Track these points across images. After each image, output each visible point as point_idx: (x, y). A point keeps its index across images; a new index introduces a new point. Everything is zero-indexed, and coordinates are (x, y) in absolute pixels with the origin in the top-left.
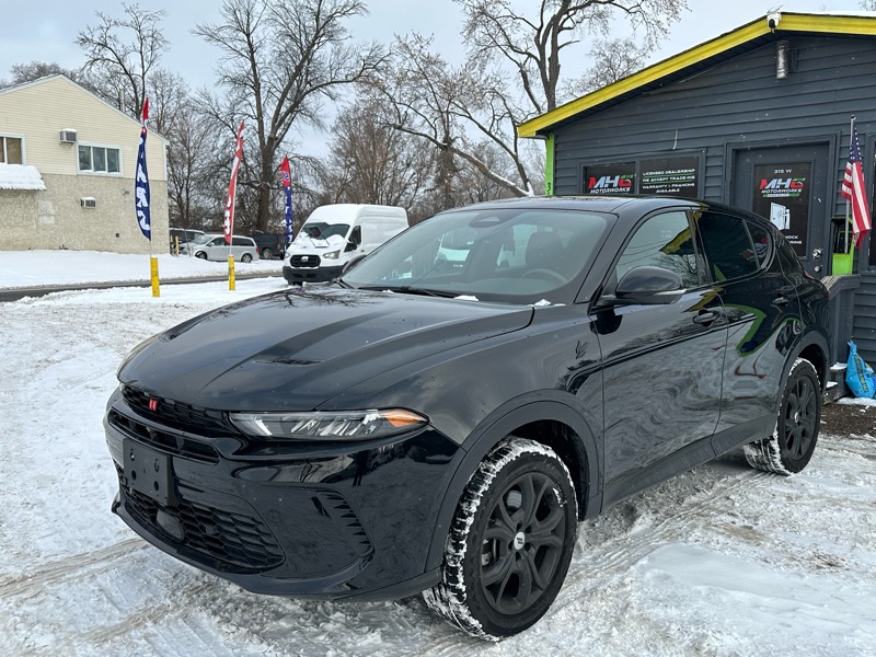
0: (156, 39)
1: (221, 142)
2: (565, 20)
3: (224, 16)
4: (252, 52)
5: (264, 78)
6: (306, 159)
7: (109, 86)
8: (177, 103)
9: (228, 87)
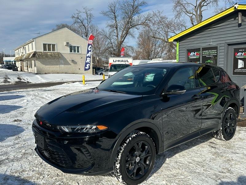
0: (91, 16)
1: (107, 43)
2: (204, 3)
3: (108, 8)
4: (116, 18)
5: (119, 25)
6: (129, 47)
7: (79, 29)
8: (96, 33)
9: (109, 28)
